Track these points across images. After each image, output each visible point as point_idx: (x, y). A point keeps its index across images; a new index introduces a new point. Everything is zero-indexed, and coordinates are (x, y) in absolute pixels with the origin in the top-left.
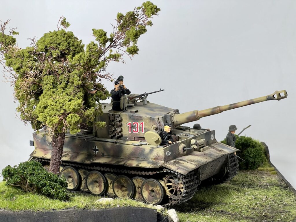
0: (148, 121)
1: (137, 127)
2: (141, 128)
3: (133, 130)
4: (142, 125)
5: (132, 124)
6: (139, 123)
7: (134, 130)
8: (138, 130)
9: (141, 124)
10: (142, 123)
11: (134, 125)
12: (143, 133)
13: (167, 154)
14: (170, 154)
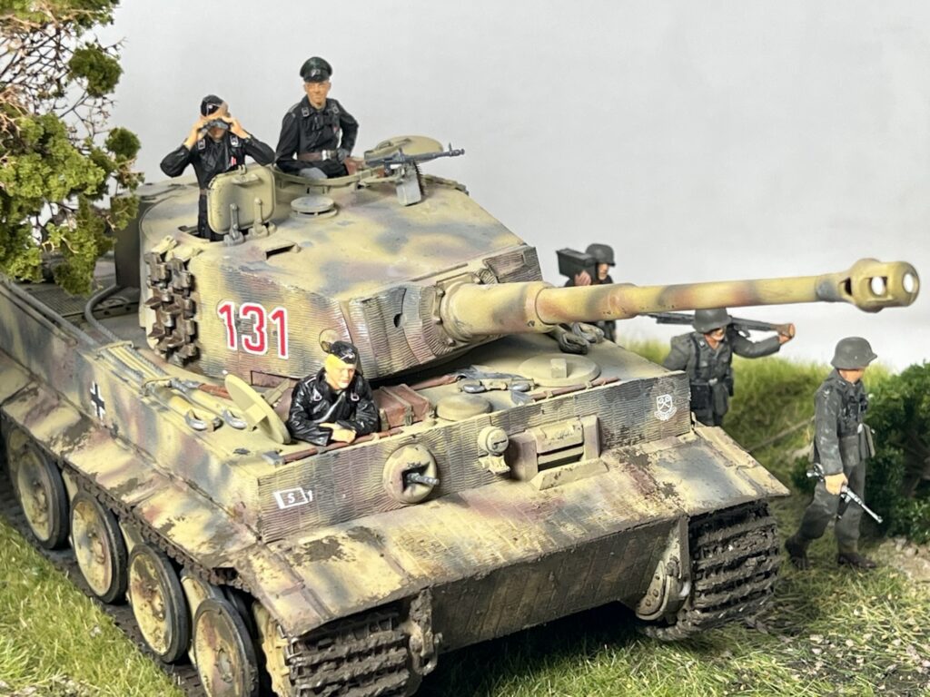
0: (304, 308)
1: (259, 329)
2: (275, 333)
3: (244, 337)
4: (278, 320)
5: (238, 309)
6: (268, 313)
7: (247, 340)
8: (262, 342)
9: (274, 317)
10: (280, 314)
11: (248, 317)
12: (286, 357)
13: (286, 503)
14: (306, 499)
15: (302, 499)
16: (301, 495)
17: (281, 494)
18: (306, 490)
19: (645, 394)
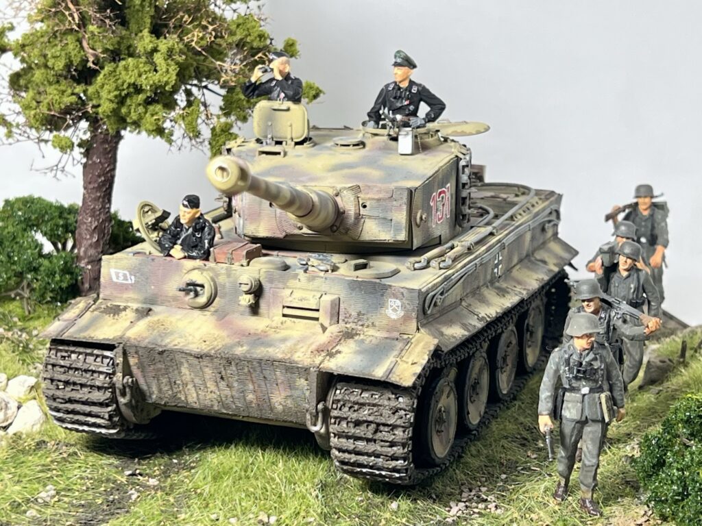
13: (117, 278)
14: (130, 280)
15: (127, 280)
16: (126, 277)
17: (116, 272)
18: (131, 274)
19: (380, 294)
